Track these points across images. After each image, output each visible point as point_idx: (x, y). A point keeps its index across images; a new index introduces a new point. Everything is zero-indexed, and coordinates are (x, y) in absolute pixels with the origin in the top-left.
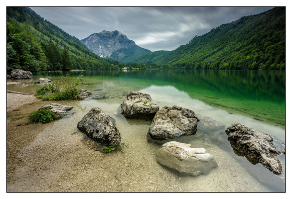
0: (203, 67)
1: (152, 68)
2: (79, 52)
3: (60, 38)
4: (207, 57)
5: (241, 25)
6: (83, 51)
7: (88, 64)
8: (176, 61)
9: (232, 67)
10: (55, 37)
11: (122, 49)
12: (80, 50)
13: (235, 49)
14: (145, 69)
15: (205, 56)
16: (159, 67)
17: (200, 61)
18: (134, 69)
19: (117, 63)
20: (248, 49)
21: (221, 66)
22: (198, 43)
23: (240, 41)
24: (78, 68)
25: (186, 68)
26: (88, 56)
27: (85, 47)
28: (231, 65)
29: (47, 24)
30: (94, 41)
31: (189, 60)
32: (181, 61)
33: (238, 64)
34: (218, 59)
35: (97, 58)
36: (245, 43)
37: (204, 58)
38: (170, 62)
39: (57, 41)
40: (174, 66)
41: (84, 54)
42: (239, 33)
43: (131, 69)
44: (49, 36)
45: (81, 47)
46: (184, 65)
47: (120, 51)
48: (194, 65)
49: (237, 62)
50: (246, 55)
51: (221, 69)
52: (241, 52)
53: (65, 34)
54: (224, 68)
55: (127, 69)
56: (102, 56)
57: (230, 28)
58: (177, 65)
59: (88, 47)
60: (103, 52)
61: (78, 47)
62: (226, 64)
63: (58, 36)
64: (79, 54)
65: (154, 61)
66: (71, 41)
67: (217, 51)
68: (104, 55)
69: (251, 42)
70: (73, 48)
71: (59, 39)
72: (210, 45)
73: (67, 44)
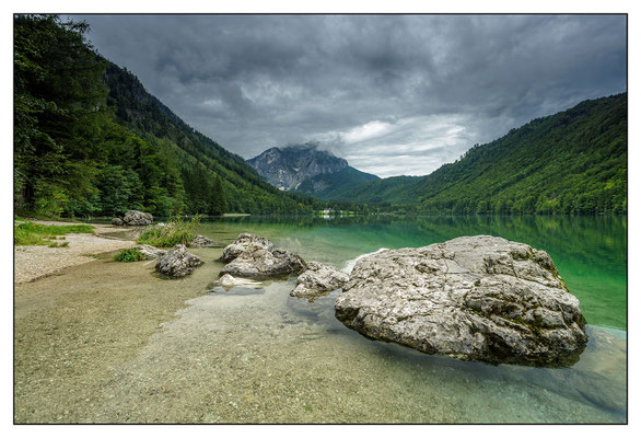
0: (497, 208)
1: (382, 211)
2: (242, 181)
3: (214, 158)
4: (503, 187)
5: (579, 118)
6: (250, 180)
7: (255, 204)
8: (432, 196)
9: (569, 209)
10: (205, 157)
11: (321, 174)
12: (244, 178)
13: (574, 167)
14: (366, 213)
15: (499, 184)
16: (396, 209)
17: (488, 195)
18: (343, 214)
19: (310, 201)
20: (608, 168)
21: (540, 207)
22: (482, 159)
23: (585, 151)
24: (237, 210)
25: (456, 212)
26: (256, 188)
27: (254, 172)
28: (566, 205)
29: (197, 138)
30: (269, 162)
31: (462, 195)
32: (444, 197)
33: (583, 200)
34: (531, 190)
35: (272, 192)
36: (598, 155)
37: (498, 190)
38: (420, 198)
39: (207, 164)
40: (430, 206)
41: (249, 185)
42: (578, 135)
43: (337, 214)
44: (196, 157)
45: (247, 172)
46: (450, 205)
47: (318, 178)
48: (475, 205)
49: (580, 196)
50: (605, 179)
51: (541, 213)
52: (589, 175)
53: (223, 152)
54: (548, 213)
55: (330, 214)
56: (282, 189)
57: (555, 126)
58: (437, 205)
59: (259, 172)
60: (286, 182)
61: (241, 173)
62: (553, 202)
63: (210, 155)
64: (242, 186)
65: (387, 198)
66: (231, 163)
67: (528, 174)
68: (286, 186)
69: (613, 152)
70: (232, 174)
71: (211, 160)
72: (510, 161)
73: (223, 169)
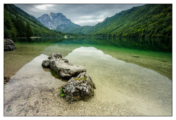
0: (113, 35)
1: (82, 36)
2: (36, 25)
3: (23, 16)
4: (114, 30)
5: (133, 12)
6: (39, 25)
7: (42, 33)
8: (96, 32)
9: (129, 36)
10: (19, 15)
11: (63, 24)
12: (37, 24)
13: (131, 25)
14: (78, 36)
15: (113, 29)
16: (86, 35)
17: (110, 32)
18: (71, 37)
19: (60, 33)
20: (138, 26)
21: (123, 35)
22: (109, 22)
23: (133, 21)
24: (36, 36)
25: (102, 36)
26: (42, 28)
27: (40, 22)
28: (129, 35)
29: (13, 7)
30: (45, 19)
31: (103, 32)
32: (99, 32)
33: (133, 34)
34: (121, 31)
35: (48, 30)
36: (136, 22)
37: (113, 31)
38: (92, 32)
40: (95, 35)
41: (39, 27)
42: (132, 16)
43: (69, 37)
44: (15, 15)
45: (37, 22)
46: (101, 34)
47: (62, 25)
48: (107, 35)
49: (132, 33)
50: (138, 29)
51: (123, 37)
52: (134, 27)
53: (26, 13)
54: (125, 37)
55: (67, 37)
56: (50, 29)
57: (127, 13)
58: (97, 34)
59: (42, 23)
60: (52, 26)
61: (35, 23)
62: (126, 34)
63: (21, 15)
64: (36, 27)
65: (83, 32)
66: (31, 18)
67: (120, 27)
68: (52, 28)
69: (139, 22)
70: (32, 23)
71: (22, 17)
72: (116, 22)
73: (28, 21)
